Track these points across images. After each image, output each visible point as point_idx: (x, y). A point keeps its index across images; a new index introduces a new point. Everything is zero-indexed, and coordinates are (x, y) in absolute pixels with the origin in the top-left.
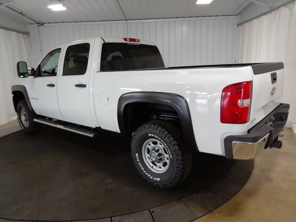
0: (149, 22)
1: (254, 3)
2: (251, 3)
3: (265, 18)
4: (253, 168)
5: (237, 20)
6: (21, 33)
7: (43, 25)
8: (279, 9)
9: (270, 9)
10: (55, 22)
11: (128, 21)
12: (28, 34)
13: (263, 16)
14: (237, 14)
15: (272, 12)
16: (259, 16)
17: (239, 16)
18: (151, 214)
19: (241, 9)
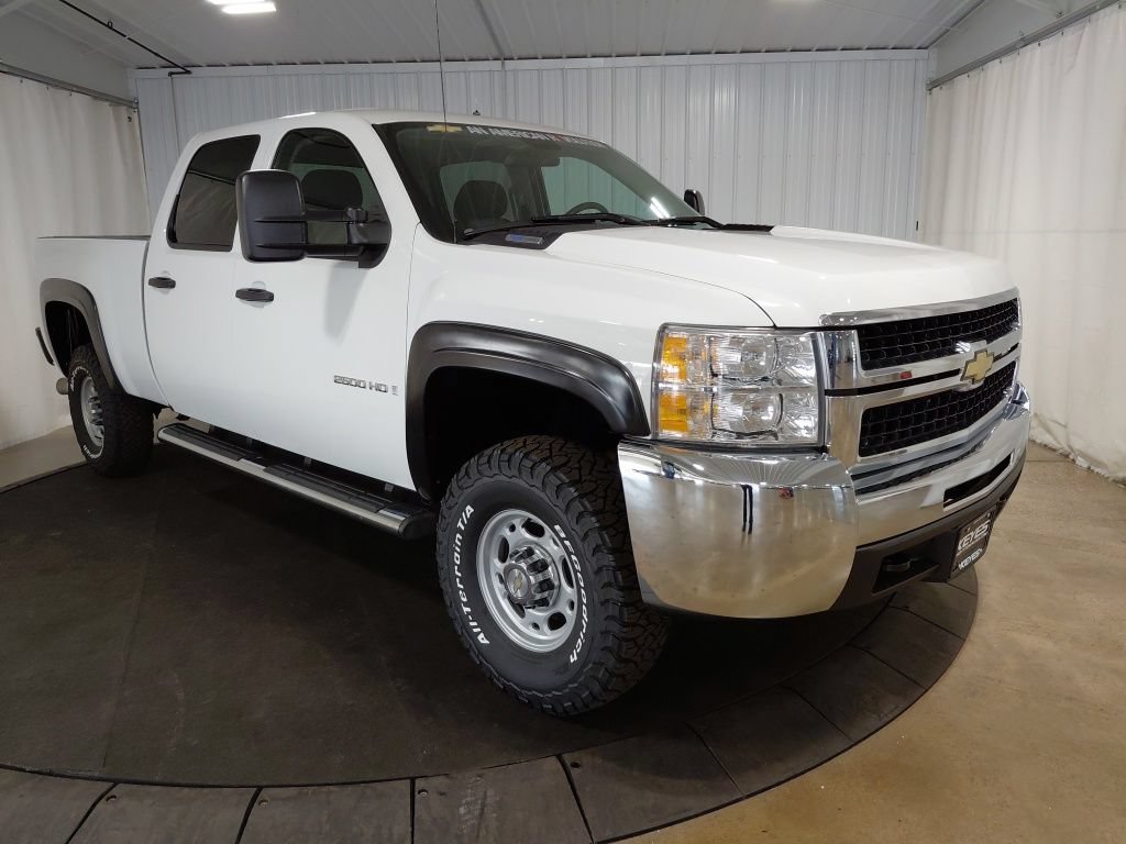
0: (589, 70)
3: (1035, 55)
4: (971, 622)
5: (927, 65)
6: (107, 100)
7: (188, 72)
8: (1094, 16)
9: (1055, 20)
10: (235, 62)
11: (509, 64)
12: (132, 104)
13: (1029, 48)
14: (927, 44)
15: (1066, 30)
16: (1011, 50)
17: (933, 52)
18: (568, 774)
19: (943, 23)
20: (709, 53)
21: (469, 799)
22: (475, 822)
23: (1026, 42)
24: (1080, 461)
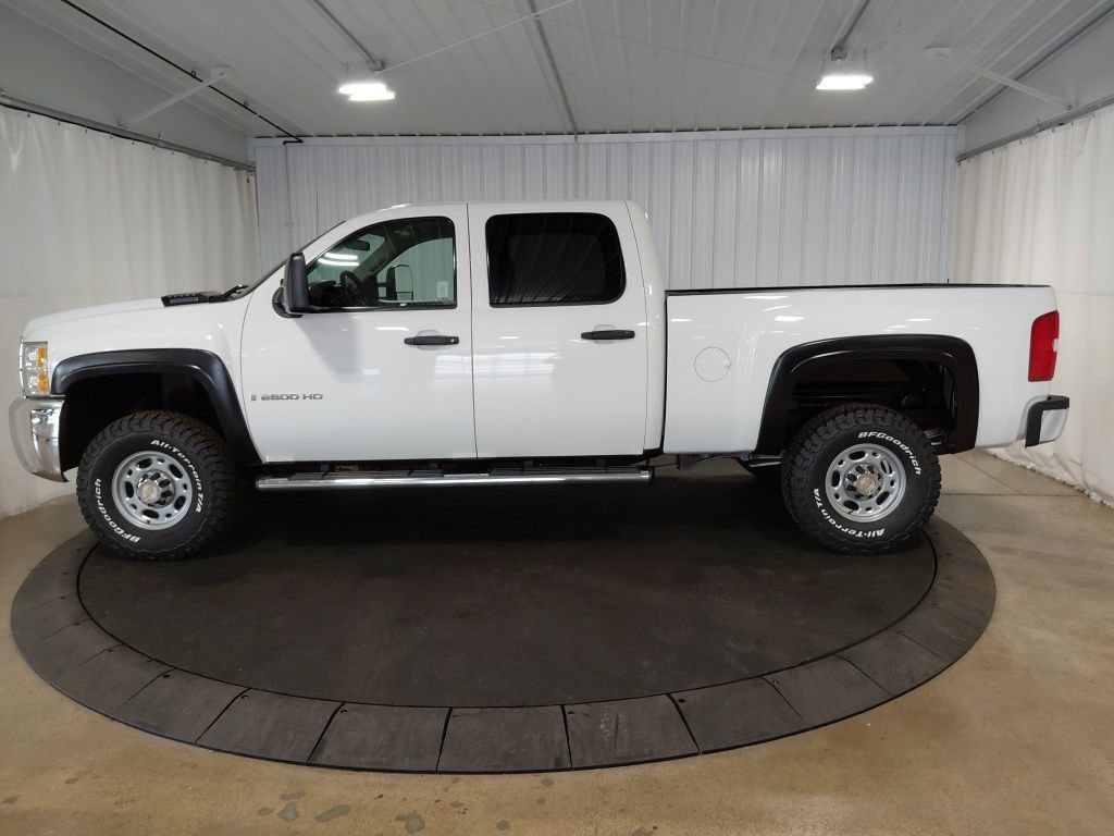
0: (652, 143)
1: (1012, 89)
2: (1002, 90)
3: (1051, 140)
4: (990, 617)
5: (957, 139)
6: (233, 166)
7: (300, 141)
8: (1096, 112)
9: (1066, 111)
10: (340, 133)
11: (582, 138)
12: (251, 168)
13: (1045, 132)
14: (956, 122)
15: (1075, 121)
16: (1029, 133)
17: (962, 127)
18: (677, 707)
19: (970, 105)
20: (759, 128)
21: (607, 719)
22: (613, 734)
23: (1042, 127)
24: (1094, 496)
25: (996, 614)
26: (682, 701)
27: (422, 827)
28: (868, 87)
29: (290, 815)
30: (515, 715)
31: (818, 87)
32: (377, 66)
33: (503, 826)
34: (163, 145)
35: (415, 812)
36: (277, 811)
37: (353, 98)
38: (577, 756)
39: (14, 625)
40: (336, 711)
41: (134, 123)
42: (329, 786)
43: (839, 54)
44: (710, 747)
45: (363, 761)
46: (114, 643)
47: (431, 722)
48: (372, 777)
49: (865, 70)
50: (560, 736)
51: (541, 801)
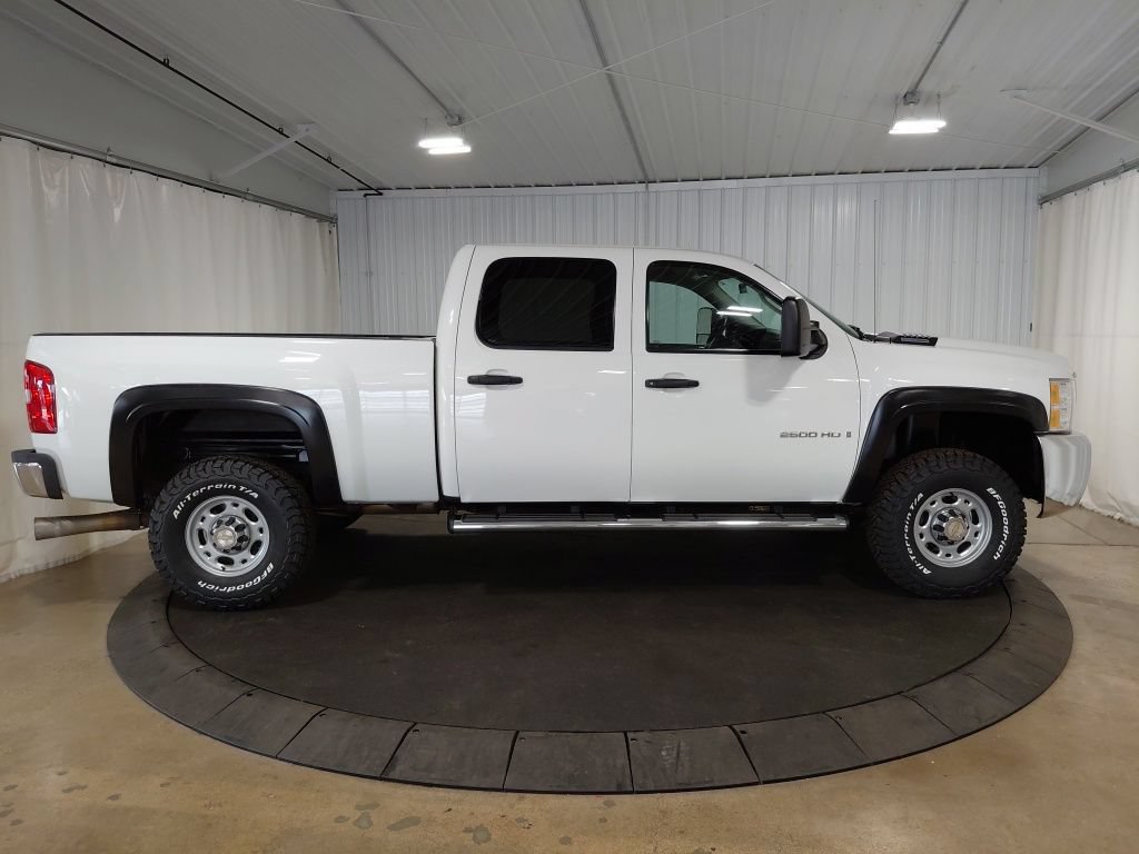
0: (723, 190)
1: (1094, 130)
2: (1084, 132)
3: (1135, 180)
4: (1065, 664)
5: (1039, 182)
6: (316, 218)
7: (381, 194)
10: (419, 185)
11: (652, 187)
12: (333, 220)
13: (1129, 172)
14: (1036, 164)
16: (1113, 174)
17: (1044, 169)
18: (739, 738)
19: (1050, 148)
20: (832, 174)
21: (668, 746)
22: (674, 761)
23: (1127, 168)
25: (1072, 661)
26: (744, 732)
27: (488, 839)
28: (942, 130)
29: (364, 823)
30: (580, 739)
31: (891, 132)
32: (454, 121)
33: (566, 841)
34: (251, 198)
35: (482, 825)
36: (352, 820)
37: (431, 152)
38: (638, 780)
39: (110, 646)
40: (408, 731)
41: (225, 178)
42: (401, 799)
43: (912, 100)
44: (772, 777)
45: (434, 777)
46: (202, 664)
47: (498, 743)
48: (441, 792)
49: (938, 115)
50: (622, 760)
51: (603, 820)
